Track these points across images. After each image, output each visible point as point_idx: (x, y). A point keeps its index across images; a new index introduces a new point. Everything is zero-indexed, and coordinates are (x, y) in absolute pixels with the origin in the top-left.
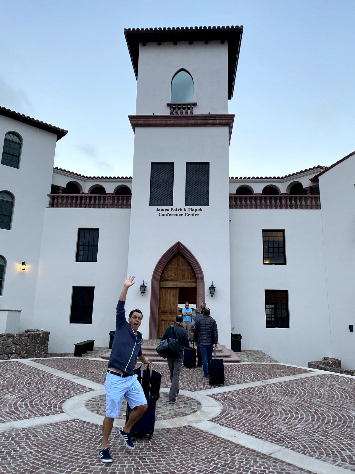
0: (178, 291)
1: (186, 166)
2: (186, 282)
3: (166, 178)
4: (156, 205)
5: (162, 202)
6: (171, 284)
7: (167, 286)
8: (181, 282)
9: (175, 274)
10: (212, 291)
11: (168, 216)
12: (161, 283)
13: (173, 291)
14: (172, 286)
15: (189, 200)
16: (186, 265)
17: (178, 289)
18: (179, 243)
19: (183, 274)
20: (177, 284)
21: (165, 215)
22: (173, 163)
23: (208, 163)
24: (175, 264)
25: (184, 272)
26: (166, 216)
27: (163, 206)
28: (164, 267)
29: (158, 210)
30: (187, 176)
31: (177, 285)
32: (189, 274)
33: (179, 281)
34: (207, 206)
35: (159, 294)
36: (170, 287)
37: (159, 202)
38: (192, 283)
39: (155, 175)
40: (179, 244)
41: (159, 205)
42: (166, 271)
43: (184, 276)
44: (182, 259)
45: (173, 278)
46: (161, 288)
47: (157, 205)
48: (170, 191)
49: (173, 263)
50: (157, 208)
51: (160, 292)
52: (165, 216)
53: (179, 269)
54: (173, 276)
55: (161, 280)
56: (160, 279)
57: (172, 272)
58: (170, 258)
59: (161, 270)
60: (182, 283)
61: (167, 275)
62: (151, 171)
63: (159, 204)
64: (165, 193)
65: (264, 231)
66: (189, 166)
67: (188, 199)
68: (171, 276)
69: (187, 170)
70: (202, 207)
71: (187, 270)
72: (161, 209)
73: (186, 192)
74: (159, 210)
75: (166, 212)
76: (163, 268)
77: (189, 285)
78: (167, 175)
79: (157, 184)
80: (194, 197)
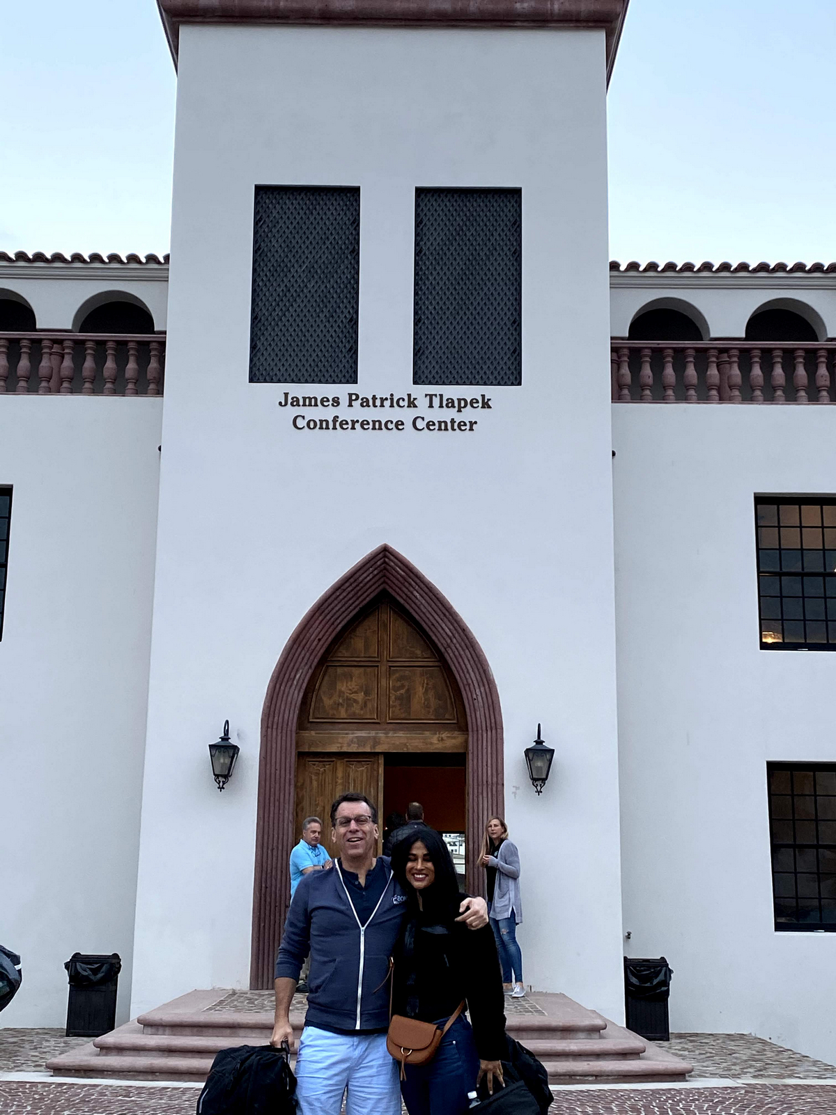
0: (381, 770)
1: (417, 205)
2: (420, 726)
3: (324, 258)
4: (279, 381)
5: (307, 365)
6: (347, 740)
7: (334, 749)
8: (395, 730)
9: (366, 693)
10: (539, 769)
11: (335, 428)
12: (306, 734)
13: (359, 772)
14: (354, 749)
15: (431, 357)
16: (418, 652)
17: (381, 761)
18: (385, 553)
19: (402, 691)
20: (375, 738)
21: (323, 425)
22: (355, 191)
23: (516, 193)
24: (367, 647)
25: (406, 684)
26: (327, 428)
27: (313, 382)
28: (316, 661)
29: (290, 401)
30: (421, 251)
31: (376, 742)
32: (431, 694)
33: (386, 726)
34: (512, 384)
35: (296, 782)
36: (345, 749)
37: (293, 365)
38: (444, 735)
39: (274, 242)
40: (385, 556)
41: (293, 382)
42: (326, 678)
43: (406, 700)
44: (397, 626)
45: (356, 709)
46: (301, 755)
47: (286, 381)
48: (342, 316)
49: (358, 643)
50: (286, 395)
51: (296, 776)
52: (321, 428)
53: (384, 668)
54: (355, 701)
55: (304, 722)
56: (299, 717)
57: (353, 685)
58: (343, 623)
59: (301, 676)
60: (401, 734)
61: (330, 698)
62: (256, 223)
63: (293, 375)
64: (322, 326)
65: (760, 500)
66: (429, 205)
67: (427, 352)
68: (349, 702)
69: (421, 222)
70: (490, 391)
71: (422, 675)
72: (304, 399)
73: (416, 324)
74: (295, 403)
75: (328, 413)
76: (315, 664)
77: (431, 743)
78: (328, 243)
79: (283, 286)
80: (455, 343)
